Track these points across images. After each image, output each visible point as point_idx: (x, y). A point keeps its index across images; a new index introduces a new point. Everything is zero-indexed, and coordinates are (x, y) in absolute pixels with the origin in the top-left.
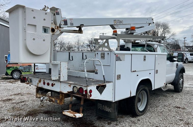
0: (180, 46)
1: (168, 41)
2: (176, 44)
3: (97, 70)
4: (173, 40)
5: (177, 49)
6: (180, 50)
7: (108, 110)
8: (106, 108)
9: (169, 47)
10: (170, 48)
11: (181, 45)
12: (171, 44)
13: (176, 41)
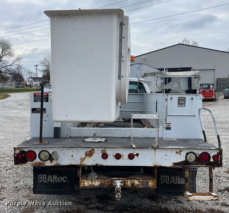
3: (170, 124)
7: (183, 182)
8: (179, 179)
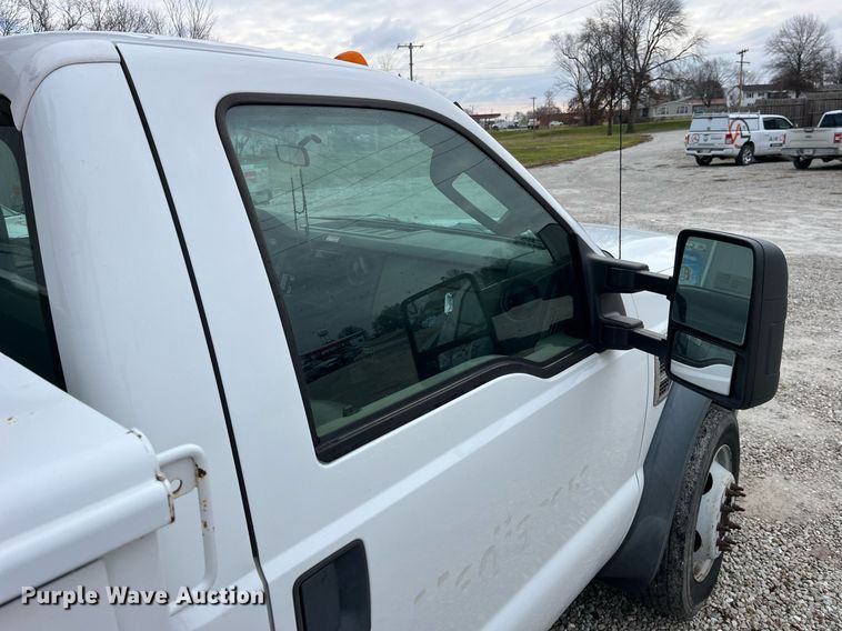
0: (724, 86)
1: (676, 69)
2: (709, 78)
4: (698, 64)
5: (710, 97)
6: (720, 101)
9: (680, 93)
10: (685, 95)
11: (727, 82)
12: (687, 82)
13: (707, 65)
